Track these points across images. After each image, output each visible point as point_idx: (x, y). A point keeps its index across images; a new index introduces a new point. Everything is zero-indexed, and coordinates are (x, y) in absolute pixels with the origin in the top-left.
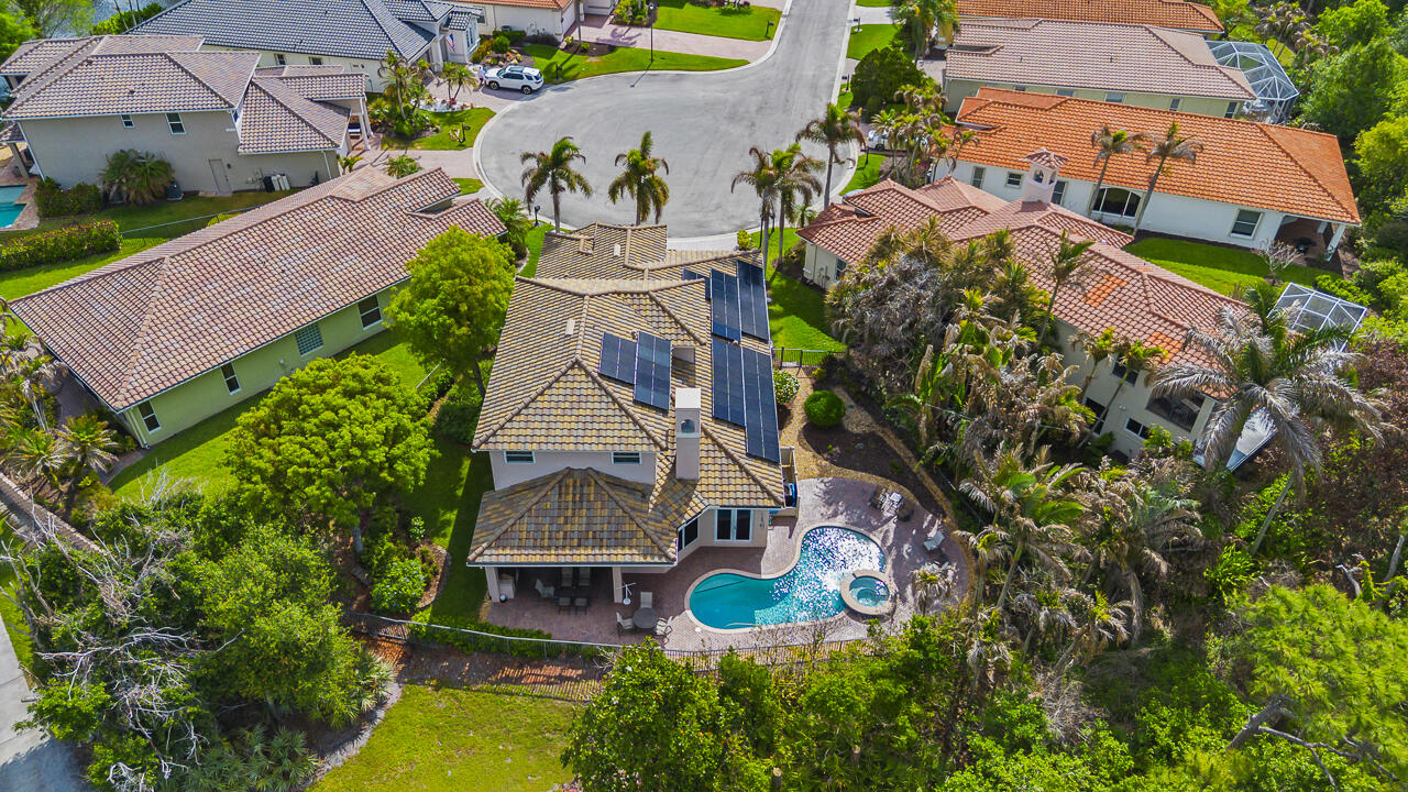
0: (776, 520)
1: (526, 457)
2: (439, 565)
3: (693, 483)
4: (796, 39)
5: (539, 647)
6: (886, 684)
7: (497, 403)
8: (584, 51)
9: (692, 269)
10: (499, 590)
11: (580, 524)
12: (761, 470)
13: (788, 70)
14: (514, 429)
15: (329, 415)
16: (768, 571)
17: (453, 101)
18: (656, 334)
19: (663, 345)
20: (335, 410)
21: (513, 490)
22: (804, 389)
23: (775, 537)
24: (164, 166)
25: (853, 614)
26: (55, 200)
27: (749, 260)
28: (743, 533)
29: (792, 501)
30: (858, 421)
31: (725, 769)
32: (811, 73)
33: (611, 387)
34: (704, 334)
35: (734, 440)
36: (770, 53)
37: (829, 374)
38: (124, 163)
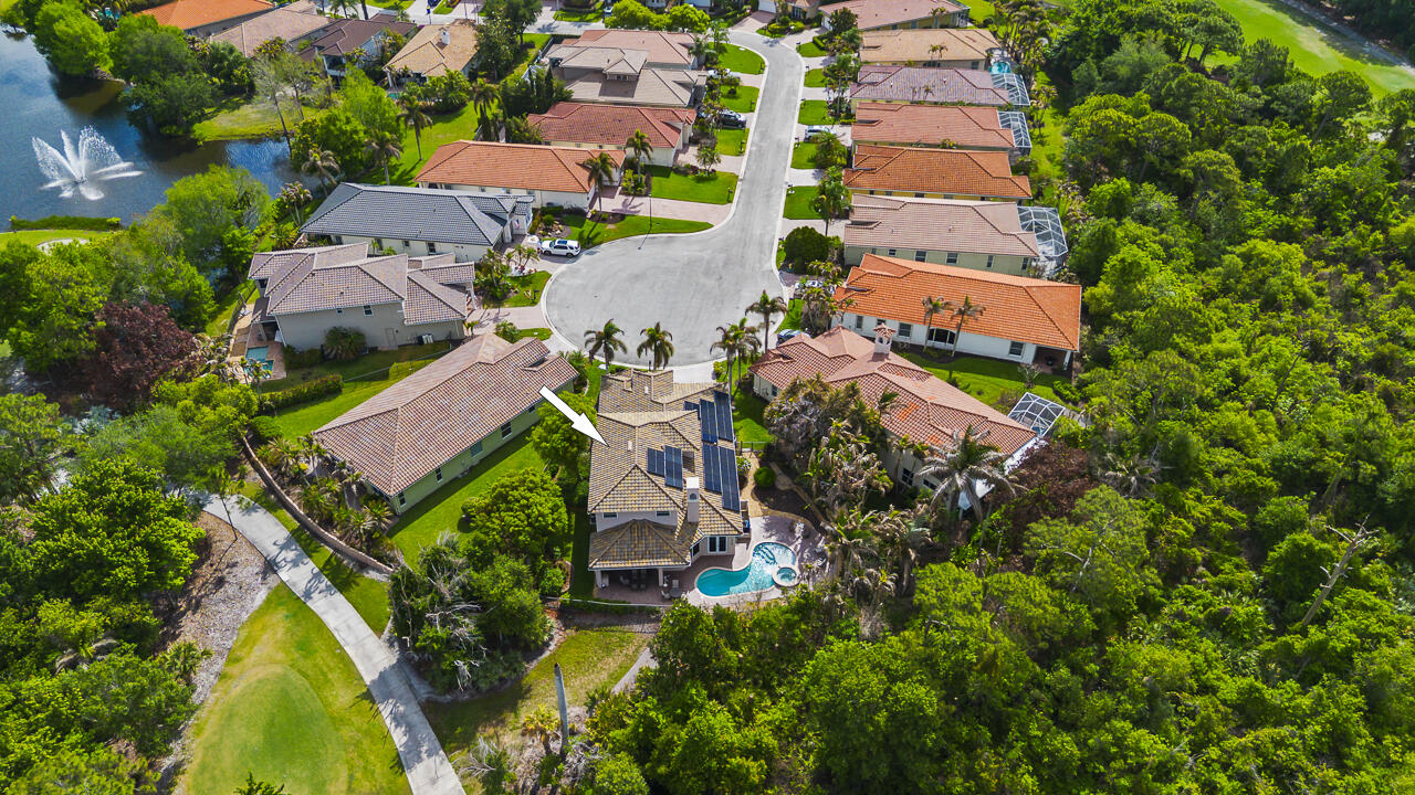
0: (739, 541)
1: (614, 515)
2: (568, 570)
3: (697, 524)
4: (749, 204)
5: (625, 608)
6: (789, 616)
7: (596, 488)
8: (604, 220)
9: (689, 400)
10: (601, 582)
11: (642, 548)
12: (730, 516)
13: (743, 230)
14: (608, 502)
15: (524, 502)
16: (736, 566)
17: (523, 268)
18: (673, 446)
19: (678, 451)
20: (527, 499)
21: (606, 532)
22: (754, 464)
23: (739, 549)
24: (359, 335)
25: (778, 586)
26: (294, 359)
27: (720, 390)
28: (723, 548)
29: (747, 530)
30: (783, 483)
31: (717, 655)
32: (758, 232)
33: (653, 477)
34: (698, 443)
35: (716, 500)
36: (731, 214)
37: (769, 455)
38: (337, 335)
